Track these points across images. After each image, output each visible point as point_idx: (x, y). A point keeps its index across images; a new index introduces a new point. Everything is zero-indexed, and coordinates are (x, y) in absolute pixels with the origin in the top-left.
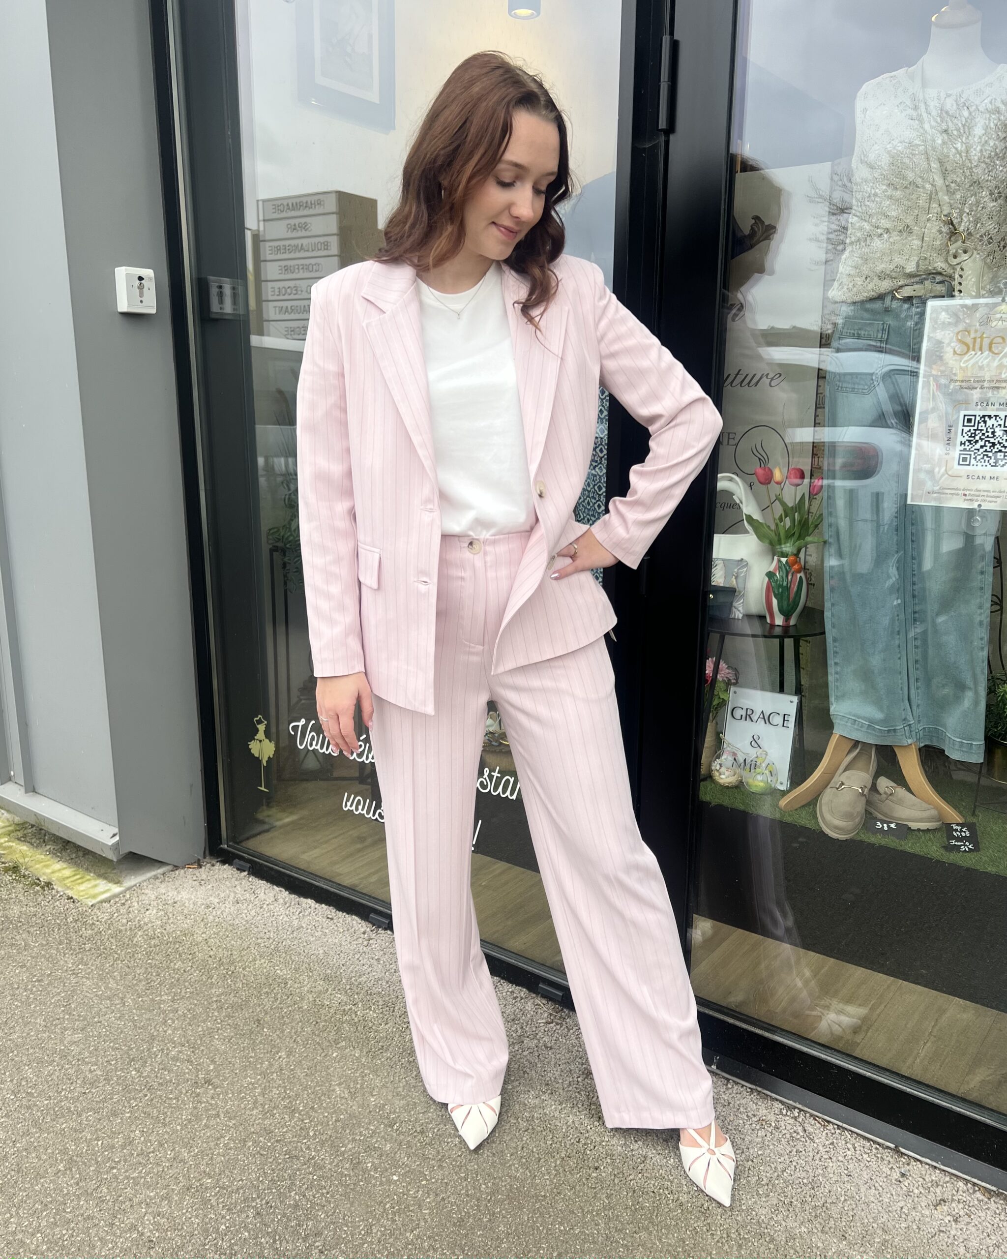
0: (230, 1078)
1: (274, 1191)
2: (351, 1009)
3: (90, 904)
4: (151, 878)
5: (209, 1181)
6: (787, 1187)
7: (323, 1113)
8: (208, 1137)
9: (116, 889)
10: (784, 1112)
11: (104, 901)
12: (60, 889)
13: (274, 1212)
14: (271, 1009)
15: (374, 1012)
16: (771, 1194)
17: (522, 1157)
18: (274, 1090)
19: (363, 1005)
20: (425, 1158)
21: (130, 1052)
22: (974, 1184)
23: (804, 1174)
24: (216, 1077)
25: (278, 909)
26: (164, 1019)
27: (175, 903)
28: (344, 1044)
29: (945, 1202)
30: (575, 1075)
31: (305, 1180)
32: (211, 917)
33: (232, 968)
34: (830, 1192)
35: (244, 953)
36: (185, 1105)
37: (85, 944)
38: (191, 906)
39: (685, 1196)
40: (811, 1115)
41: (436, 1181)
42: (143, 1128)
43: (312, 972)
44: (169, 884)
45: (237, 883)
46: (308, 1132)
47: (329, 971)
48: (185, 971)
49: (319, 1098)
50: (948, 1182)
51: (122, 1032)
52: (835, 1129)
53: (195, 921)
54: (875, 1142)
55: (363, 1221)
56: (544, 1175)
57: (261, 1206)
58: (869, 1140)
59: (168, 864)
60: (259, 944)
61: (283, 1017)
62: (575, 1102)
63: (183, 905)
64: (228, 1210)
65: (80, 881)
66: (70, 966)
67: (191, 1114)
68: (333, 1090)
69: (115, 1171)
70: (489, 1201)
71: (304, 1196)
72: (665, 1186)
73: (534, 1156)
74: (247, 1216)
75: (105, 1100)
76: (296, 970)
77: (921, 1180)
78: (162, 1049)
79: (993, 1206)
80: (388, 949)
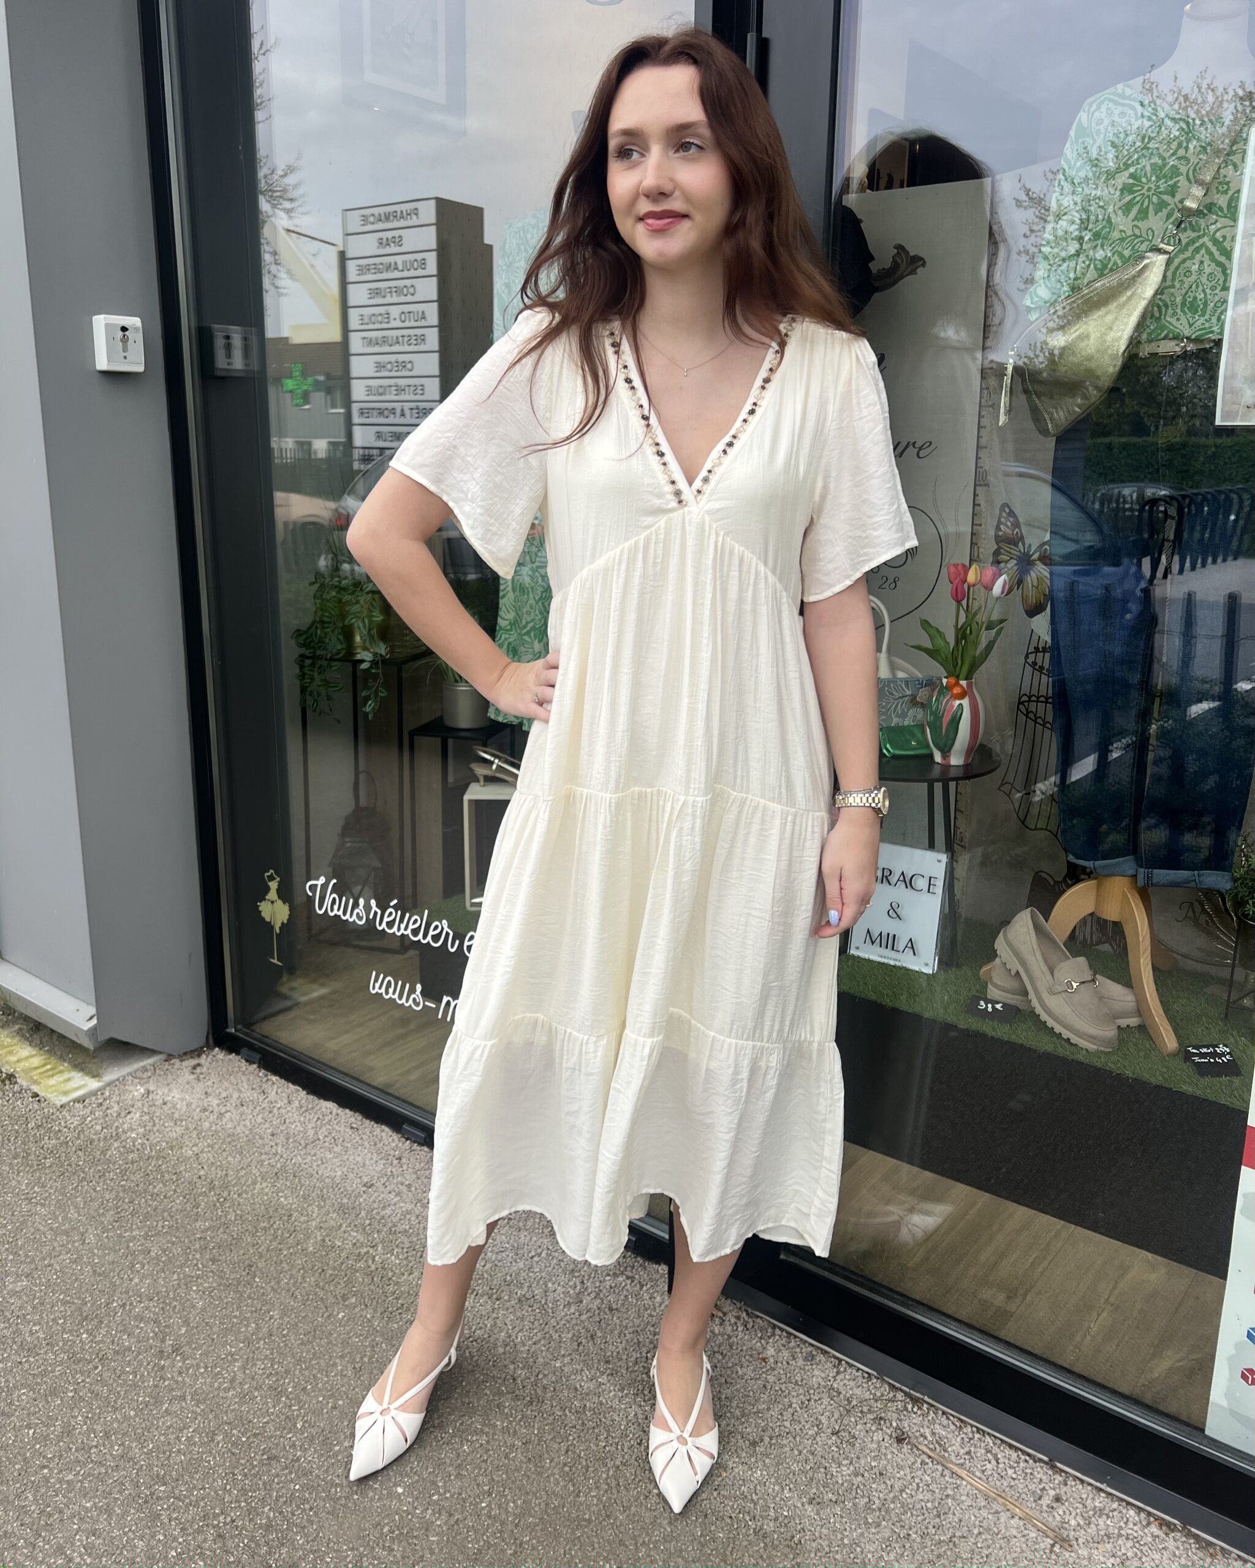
0: (204, 1347)
1: (243, 1504)
2: (368, 1252)
3: (59, 1104)
4: (138, 1070)
5: (162, 1488)
6: (905, 1513)
7: (317, 1397)
8: (169, 1427)
9: (94, 1084)
10: (910, 1407)
11: (77, 1100)
12: (25, 1084)
13: (240, 1534)
14: (268, 1250)
15: (397, 1257)
16: (884, 1523)
17: (565, 1465)
18: (259, 1363)
19: (383, 1248)
20: (440, 1464)
21: (85, 1308)
22: (1149, 1514)
23: (928, 1496)
24: (189, 1343)
25: (293, 1115)
26: (131, 1263)
27: (165, 1104)
28: (353, 1300)
29: (1109, 1538)
30: (644, 1350)
31: (283, 1491)
32: (207, 1124)
33: (225, 1194)
34: (960, 1521)
35: (243, 1173)
36: (143, 1382)
37: (45, 1158)
38: (184, 1108)
39: (771, 1524)
40: (944, 1413)
41: (452, 1496)
42: (88, 1412)
43: (324, 1201)
44: (160, 1079)
45: (243, 1078)
46: (295, 1424)
47: (345, 1201)
48: (165, 1197)
49: (314, 1376)
50: (1115, 1510)
51: (76, 1280)
52: (973, 1432)
53: (187, 1129)
54: (1024, 1452)
55: (352, 1549)
56: (590, 1490)
57: (225, 1524)
58: (1017, 1449)
59: (160, 1053)
60: (262, 1161)
61: (281, 1262)
62: (640, 1387)
63: (174, 1107)
64: (182, 1529)
65: (50, 1073)
66: (24, 1187)
67: (150, 1396)
68: (335, 1365)
69: (46, 1471)
70: (517, 1525)
71: (281, 1513)
72: (747, 1509)
73: (580, 1463)
74: (205, 1541)
75: (44, 1374)
76: (305, 1198)
77: (1081, 1506)
78: (124, 1304)
79: (1170, 1544)
80: (423, 1172)
